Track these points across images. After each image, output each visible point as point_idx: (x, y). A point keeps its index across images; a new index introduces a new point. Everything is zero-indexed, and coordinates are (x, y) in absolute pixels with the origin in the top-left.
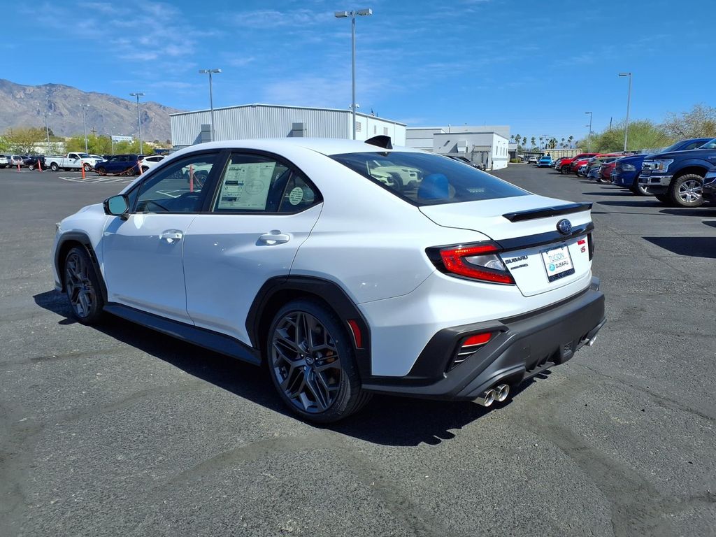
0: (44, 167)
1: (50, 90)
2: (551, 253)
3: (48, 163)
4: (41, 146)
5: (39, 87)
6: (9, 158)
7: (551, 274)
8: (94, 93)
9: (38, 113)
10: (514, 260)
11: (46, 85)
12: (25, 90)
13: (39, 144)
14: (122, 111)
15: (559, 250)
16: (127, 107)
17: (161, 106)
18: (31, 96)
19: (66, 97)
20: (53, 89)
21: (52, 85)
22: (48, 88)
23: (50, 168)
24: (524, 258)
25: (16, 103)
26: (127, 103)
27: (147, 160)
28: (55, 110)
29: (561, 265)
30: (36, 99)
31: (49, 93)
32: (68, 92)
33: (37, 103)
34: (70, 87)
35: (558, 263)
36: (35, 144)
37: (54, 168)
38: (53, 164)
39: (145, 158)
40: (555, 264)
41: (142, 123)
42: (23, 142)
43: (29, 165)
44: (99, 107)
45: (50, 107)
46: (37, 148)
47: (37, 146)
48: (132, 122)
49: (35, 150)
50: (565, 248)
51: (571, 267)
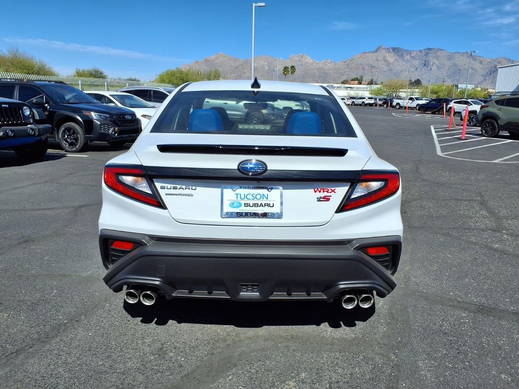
0: (392, 106)
1: (427, 53)
3: (394, 104)
4: (404, 92)
5: (420, 51)
6: (376, 99)
8: (458, 52)
9: (416, 69)
11: (425, 49)
12: (411, 54)
13: (403, 90)
14: (477, 65)
16: (481, 63)
17: (510, 60)
18: (413, 58)
19: (437, 57)
20: (429, 52)
21: (429, 49)
22: (426, 51)
23: (395, 106)
25: (404, 63)
26: (482, 59)
27: (454, 103)
28: (427, 67)
30: (417, 59)
31: (427, 54)
32: (439, 53)
33: (416, 63)
34: (442, 50)
35: (251, 202)
36: (401, 90)
37: (398, 107)
38: (398, 104)
39: (453, 101)
41: (491, 74)
42: (393, 89)
43: (385, 104)
44: (459, 63)
45: (425, 65)
46: (401, 93)
47: (401, 92)
48: (483, 73)
49: (400, 95)
51: (278, 211)
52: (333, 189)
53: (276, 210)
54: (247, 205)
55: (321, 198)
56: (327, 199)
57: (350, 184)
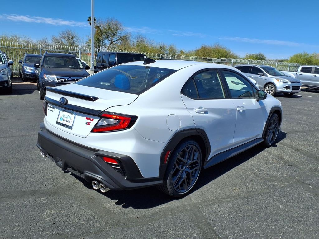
2: (65, 113)
7: (59, 121)
10: (50, 107)
15: (70, 114)
24: (53, 108)
29: (67, 121)
35: (66, 119)
40: (63, 118)
50: (74, 115)
51: (71, 126)
52: (93, 119)
53: (70, 125)
54: (64, 120)
55: (87, 123)
56: (89, 124)
57: (99, 118)
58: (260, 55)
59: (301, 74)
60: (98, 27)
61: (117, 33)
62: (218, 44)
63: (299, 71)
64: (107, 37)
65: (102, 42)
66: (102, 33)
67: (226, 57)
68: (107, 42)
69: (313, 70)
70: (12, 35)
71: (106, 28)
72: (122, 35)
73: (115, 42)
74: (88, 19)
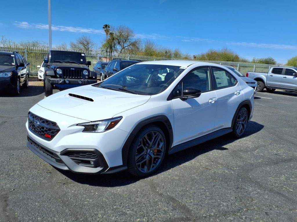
58: (270, 59)
59: (272, 76)
60: (111, 34)
61: (128, 39)
62: (226, 50)
63: (270, 73)
64: (119, 43)
65: (114, 47)
66: (113, 39)
67: (233, 61)
68: (118, 47)
69: (284, 71)
70: (33, 41)
71: (118, 34)
72: (133, 41)
73: (126, 48)
74: (104, 27)
